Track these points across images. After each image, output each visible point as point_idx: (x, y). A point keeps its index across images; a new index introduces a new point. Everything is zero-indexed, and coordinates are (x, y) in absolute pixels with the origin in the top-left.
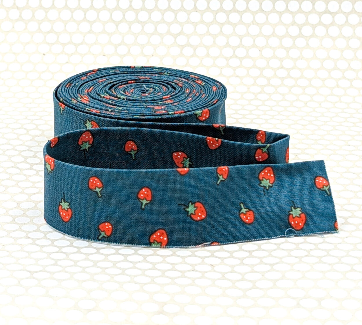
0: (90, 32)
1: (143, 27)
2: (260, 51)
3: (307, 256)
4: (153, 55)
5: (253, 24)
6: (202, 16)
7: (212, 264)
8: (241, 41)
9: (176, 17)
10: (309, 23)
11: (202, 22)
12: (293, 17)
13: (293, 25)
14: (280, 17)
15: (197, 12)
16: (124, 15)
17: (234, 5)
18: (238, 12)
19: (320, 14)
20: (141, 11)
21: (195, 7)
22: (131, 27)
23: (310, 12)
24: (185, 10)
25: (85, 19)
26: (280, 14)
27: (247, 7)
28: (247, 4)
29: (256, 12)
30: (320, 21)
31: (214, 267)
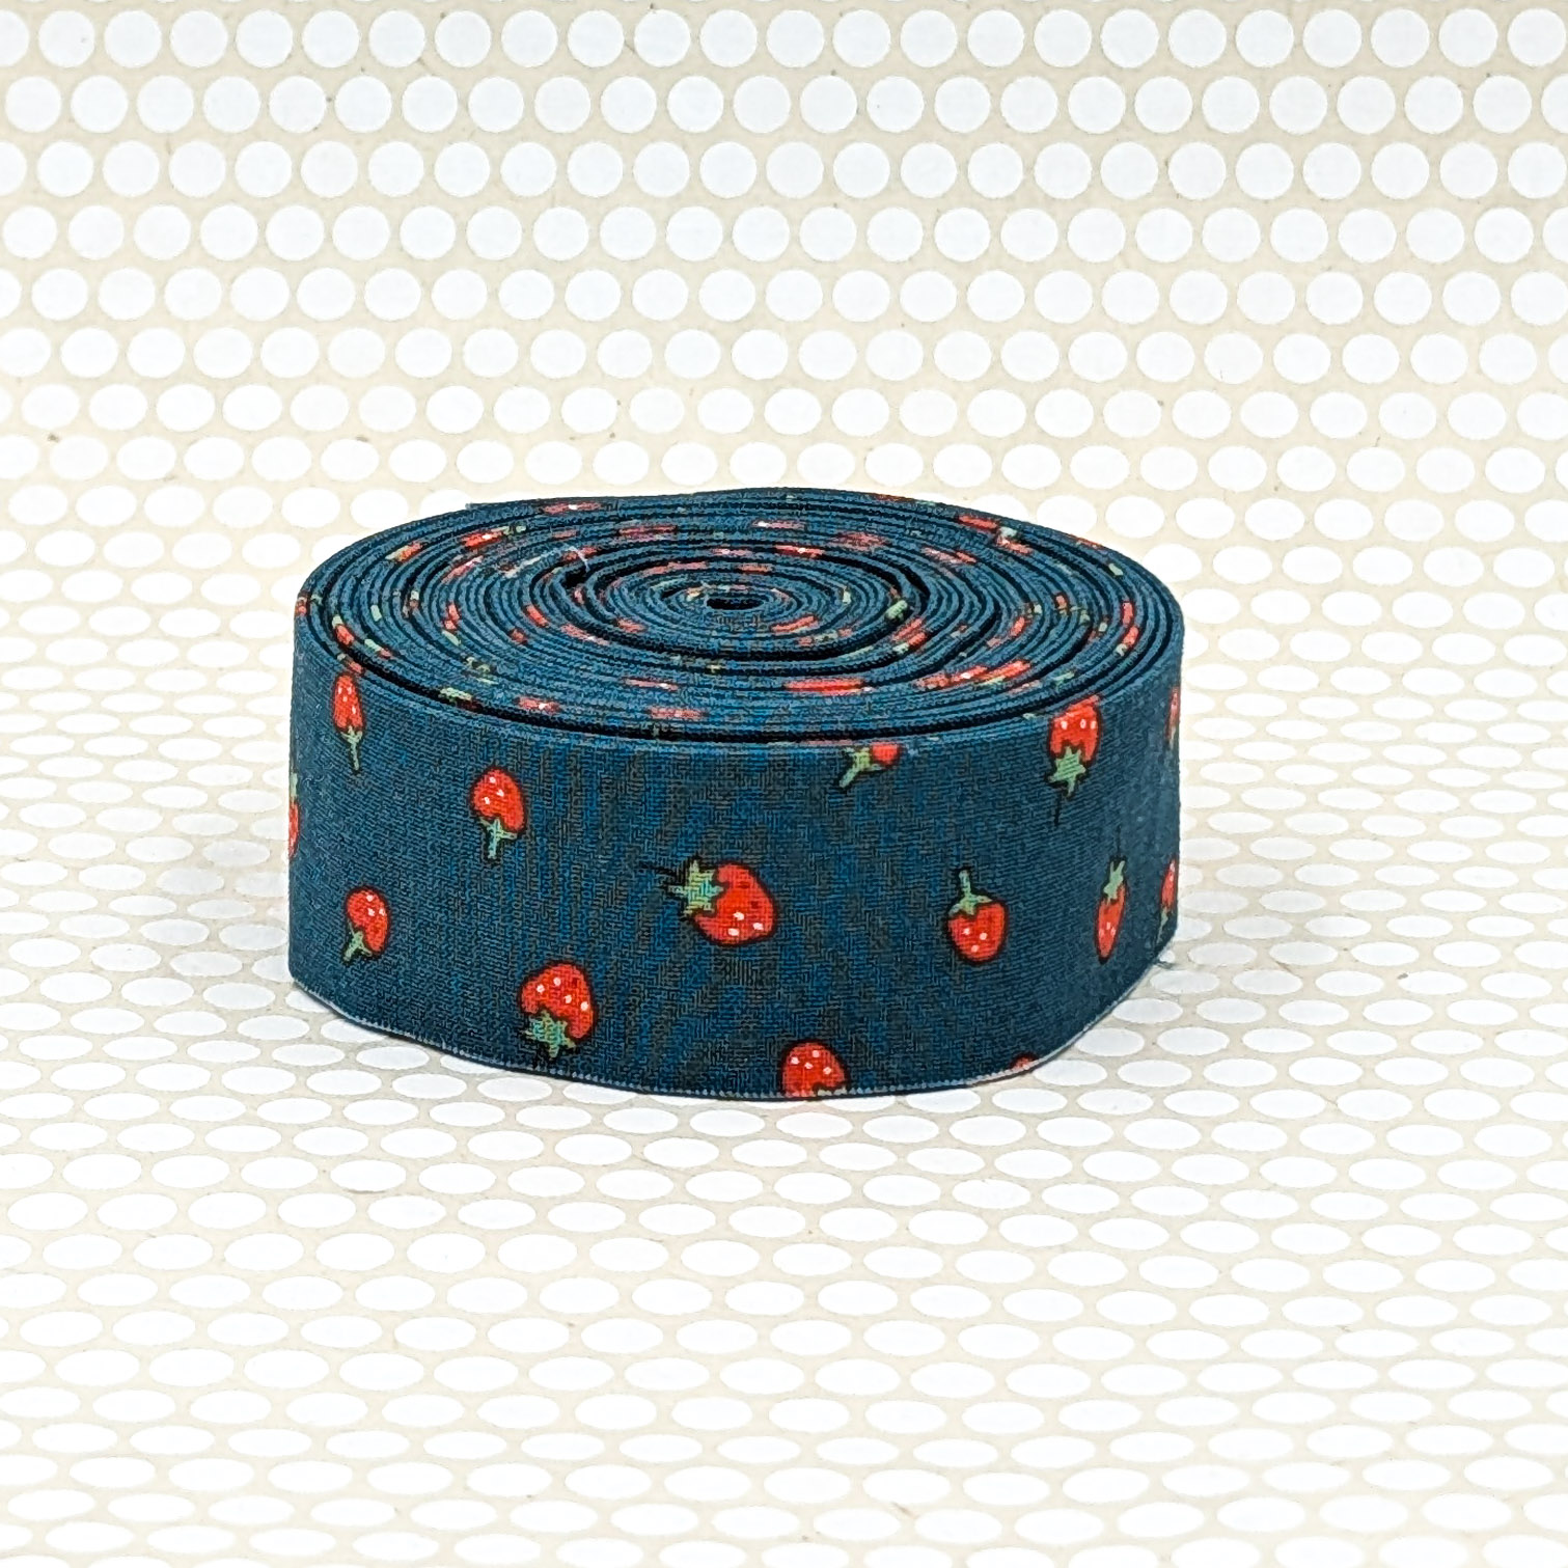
0: (291, 316)
1: (560, 288)
2: (1161, 403)
3: (1389, 1456)
4: (613, 435)
5: (1128, 267)
6: (863, 227)
7: (903, 1502)
8: (1065, 356)
9: (728, 236)
10: (1412, 256)
11: (864, 258)
12: (1333, 227)
13: (1330, 269)
14: (1266, 230)
15: (835, 206)
16: (462, 229)
17: (1029, 169)
18: (1049, 203)
19: (1471, 210)
20: (553, 206)
21: (829, 184)
22: (497, 291)
23: (1419, 202)
24: (778, 202)
25: (262, 254)
26: (1266, 211)
27: (1096, 181)
28: (1097, 167)
29: (1143, 206)
30: (1470, 247)
31: (917, 1517)
